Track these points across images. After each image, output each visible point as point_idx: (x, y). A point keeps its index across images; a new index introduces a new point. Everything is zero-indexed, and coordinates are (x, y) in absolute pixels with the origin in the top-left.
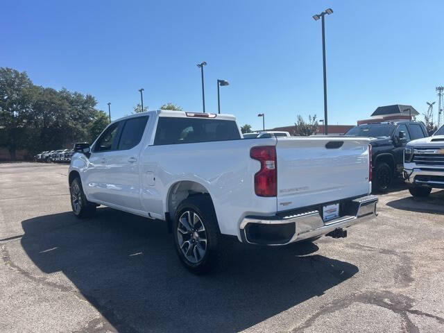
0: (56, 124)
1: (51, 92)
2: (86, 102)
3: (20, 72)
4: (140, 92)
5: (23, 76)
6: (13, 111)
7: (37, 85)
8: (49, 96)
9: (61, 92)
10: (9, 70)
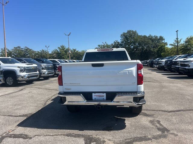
0: (146, 50)
1: (145, 37)
2: (159, 39)
3: (134, 31)
4: (176, 32)
5: (135, 32)
6: (131, 46)
7: (140, 35)
8: (144, 39)
9: (149, 36)
10: (130, 31)
